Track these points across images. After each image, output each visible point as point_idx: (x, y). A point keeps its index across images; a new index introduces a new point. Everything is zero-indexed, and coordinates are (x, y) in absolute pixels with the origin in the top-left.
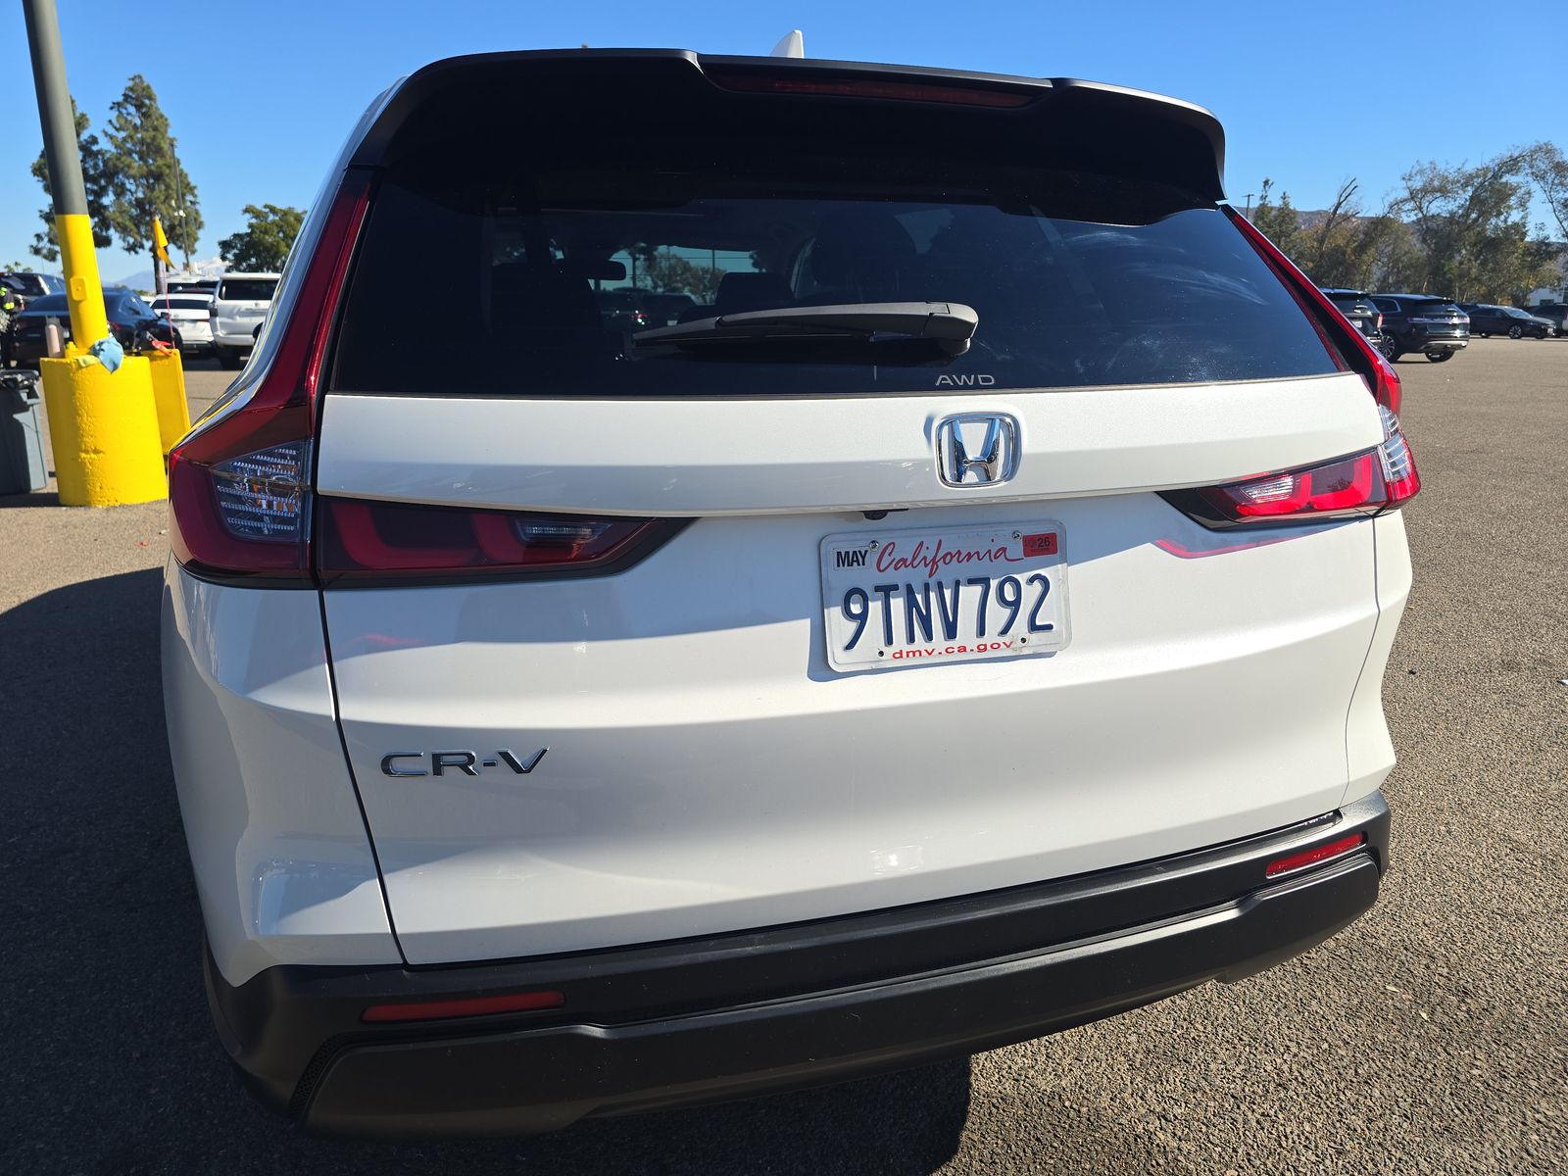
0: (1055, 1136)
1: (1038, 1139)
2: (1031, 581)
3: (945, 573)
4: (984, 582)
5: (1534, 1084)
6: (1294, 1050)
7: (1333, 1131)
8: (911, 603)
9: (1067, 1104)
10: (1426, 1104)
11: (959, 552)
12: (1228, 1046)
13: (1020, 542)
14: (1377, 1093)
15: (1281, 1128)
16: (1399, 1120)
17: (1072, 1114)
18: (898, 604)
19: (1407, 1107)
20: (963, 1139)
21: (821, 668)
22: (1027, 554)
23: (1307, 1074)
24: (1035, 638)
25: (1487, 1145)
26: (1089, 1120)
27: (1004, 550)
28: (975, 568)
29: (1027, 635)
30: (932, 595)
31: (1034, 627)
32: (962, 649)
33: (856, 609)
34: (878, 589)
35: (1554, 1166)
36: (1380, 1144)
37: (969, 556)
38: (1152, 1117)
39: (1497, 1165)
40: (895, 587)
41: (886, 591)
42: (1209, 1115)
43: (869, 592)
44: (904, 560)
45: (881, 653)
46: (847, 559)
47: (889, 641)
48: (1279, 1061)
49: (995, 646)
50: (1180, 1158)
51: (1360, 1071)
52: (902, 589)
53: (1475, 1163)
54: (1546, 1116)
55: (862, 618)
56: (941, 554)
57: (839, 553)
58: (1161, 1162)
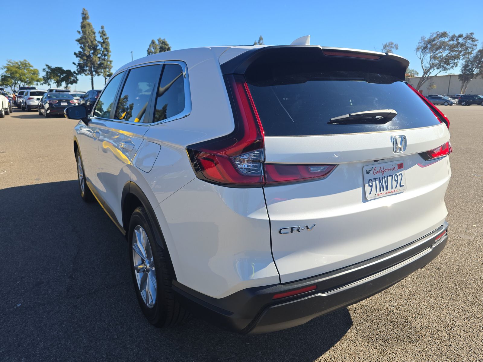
0: (372, 315)
1: (369, 316)
2: (399, 175)
3: (386, 174)
4: (392, 176)
5: (463, 286)
6: (411, 287)
7: (429, 303)
8: (380, 182)
9: (370, 307)
10: (444, 294)
11: (387, 169)
12: (397, 288)
13: (397, 166)
14: (433, 294)
15: (418, 304)
16: (441, 298)
17: (373, 309)
18: (378, 182)
19: (441, 295)
20: (352, 319)
21: (365, 199)
22: (398, 169)
23: (417, 291)
24: (401, 188)
25: (460, 300)
26: (377, 310)
27: (394, 168)
28: (390, 173)
29: (399, 188)
30: (383, 179)
31: (401, 186)
32: (389, 192)
33: (371, 184)
34: (374, 179)
35: (475, 303)
36: (440, 304)
37: (389, 170)
38: (390, 307)
39: (464, 304)
40: (377, 178)
41: (375, 179)
42: (402, 304)
43: (373, 180)
44: (378, 171)
45: (375, 195)
46: (369, 172)
47: (377, 192)
48: (410, 290)
49: (394, 191)
50: (402, 314)
51: (427, 289)
52: (378, 179)
53: (460, 305)
54: (468, 293)
55: (372, 186)
56: (384, 170)
57: (367, 171)
58: (398, 316)
